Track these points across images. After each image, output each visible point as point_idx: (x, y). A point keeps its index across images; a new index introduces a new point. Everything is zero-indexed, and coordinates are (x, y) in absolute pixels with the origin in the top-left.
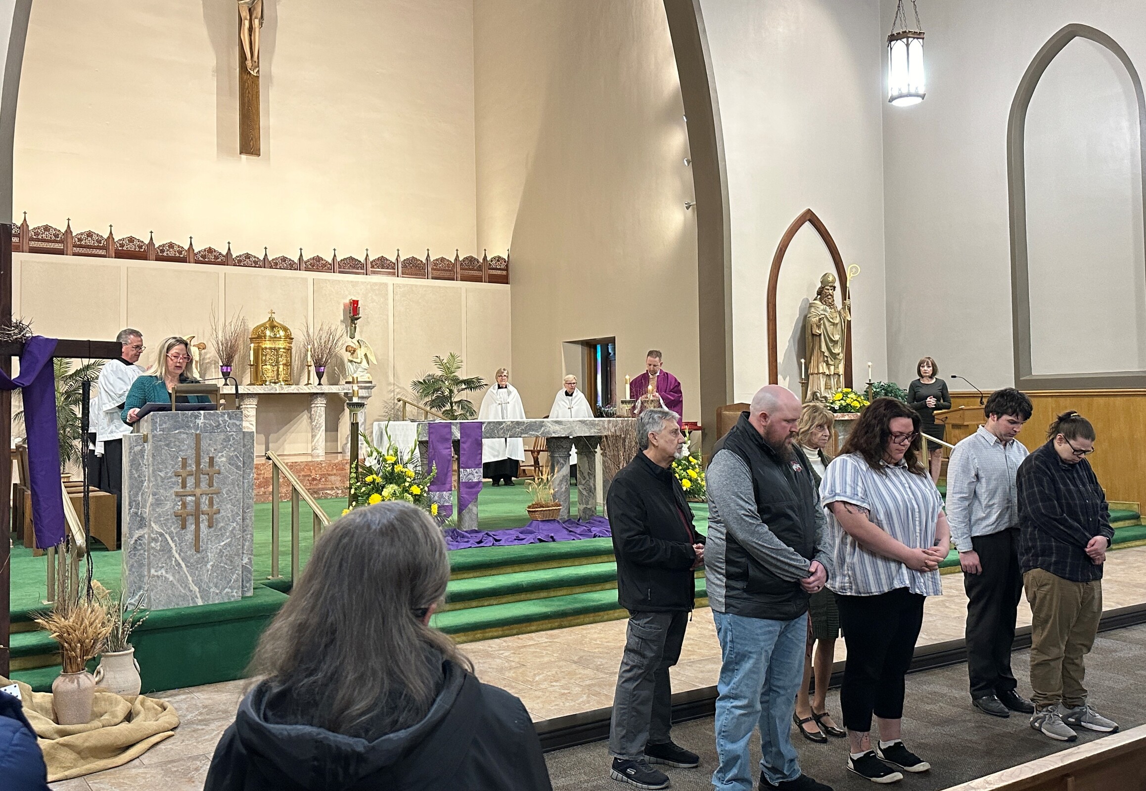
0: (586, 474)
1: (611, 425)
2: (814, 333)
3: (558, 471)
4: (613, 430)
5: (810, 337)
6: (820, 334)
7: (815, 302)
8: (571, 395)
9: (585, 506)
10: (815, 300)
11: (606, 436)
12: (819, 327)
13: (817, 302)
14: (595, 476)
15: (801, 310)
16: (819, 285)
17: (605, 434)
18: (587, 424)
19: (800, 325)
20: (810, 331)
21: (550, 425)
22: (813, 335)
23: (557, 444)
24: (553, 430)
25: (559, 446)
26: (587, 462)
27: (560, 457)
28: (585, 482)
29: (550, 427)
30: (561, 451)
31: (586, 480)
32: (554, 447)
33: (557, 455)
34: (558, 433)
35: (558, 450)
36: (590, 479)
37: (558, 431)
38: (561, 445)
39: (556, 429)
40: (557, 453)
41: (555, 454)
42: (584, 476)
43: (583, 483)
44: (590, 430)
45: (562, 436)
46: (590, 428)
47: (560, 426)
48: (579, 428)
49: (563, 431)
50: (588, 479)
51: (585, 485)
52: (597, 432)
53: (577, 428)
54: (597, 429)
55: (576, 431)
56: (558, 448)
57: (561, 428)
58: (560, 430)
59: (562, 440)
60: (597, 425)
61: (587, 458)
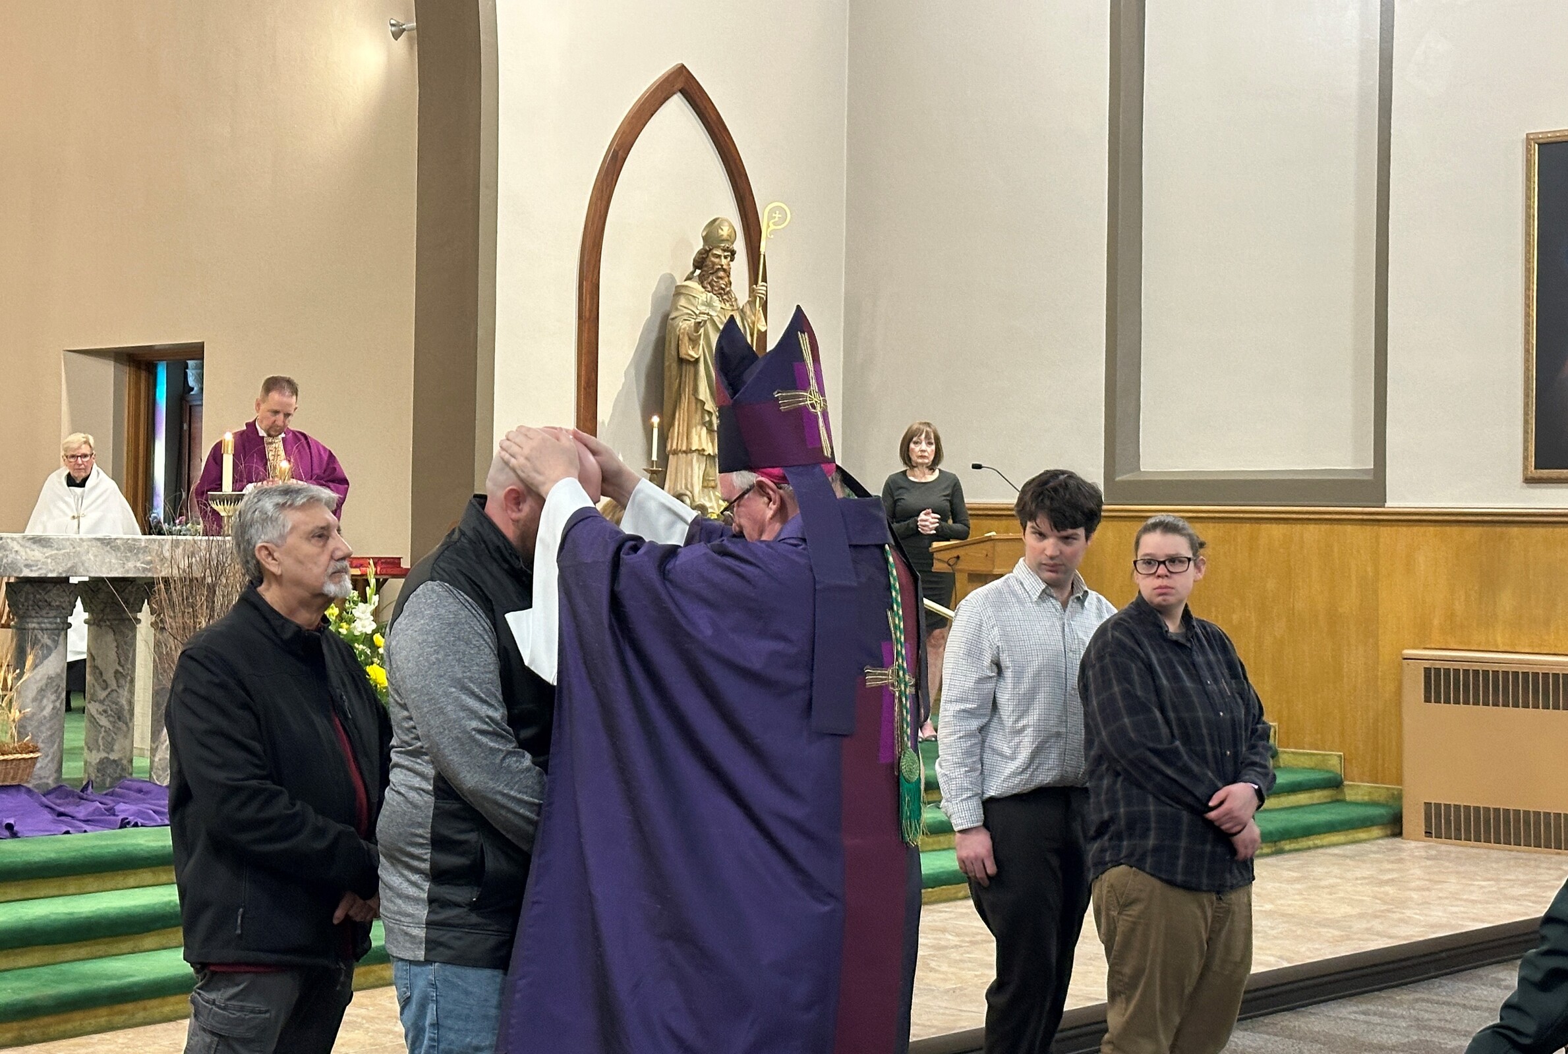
0: (109, 676)
1: (180, 550)
2: (683, 355)
3: (35, 666)
4: (184, 564)
5: (674, 365)
6: (697, 361)
7: (688, 283)
8: (82, 484)
9: (104, 755)
10: (689, 278)
11: (166, 581)
12: (694, 342)
13: (694, 285)
14: (132, 681)
15: (657, 301)
16: (699, 245)
17: (163, 574)
18: (116, 548)
19: (654, 336)
20: (674, 353)
21: (17, 547)
22: (681, 361)
23: (35, 596)
24: (26, 560)
25: (40, 603)
26: (115, 644)
27: (42, 629)
28: (107, 696)
29: (17, 551)
30: (46, 616)
31: (109, 690)
32: (26, 604)
33: (33, 625)
34: (40, 569)
35: (37, 613)
36: (118, 687)
37: (39, 563)
38: (46, 601)
39: (33, 558)
40: (35, 620)
41: (28, 623)
42: (104, 681)
43: (102, 698)
44: (124, 564)
45: (50, 575)
46: (126, 556)
47: (45, 550)
48: (96, 556)
49: (53, 564)
50: (114, 686)
51: (106, 703)
52: (143, 567)
53: (91, 556)
54: (142, 560)
55: (86, 565)
56: (36, 607)
57: (46, 555)
58: (43, 560)
59: (50, 586)
60: (145, 552)
61: (114, 635)
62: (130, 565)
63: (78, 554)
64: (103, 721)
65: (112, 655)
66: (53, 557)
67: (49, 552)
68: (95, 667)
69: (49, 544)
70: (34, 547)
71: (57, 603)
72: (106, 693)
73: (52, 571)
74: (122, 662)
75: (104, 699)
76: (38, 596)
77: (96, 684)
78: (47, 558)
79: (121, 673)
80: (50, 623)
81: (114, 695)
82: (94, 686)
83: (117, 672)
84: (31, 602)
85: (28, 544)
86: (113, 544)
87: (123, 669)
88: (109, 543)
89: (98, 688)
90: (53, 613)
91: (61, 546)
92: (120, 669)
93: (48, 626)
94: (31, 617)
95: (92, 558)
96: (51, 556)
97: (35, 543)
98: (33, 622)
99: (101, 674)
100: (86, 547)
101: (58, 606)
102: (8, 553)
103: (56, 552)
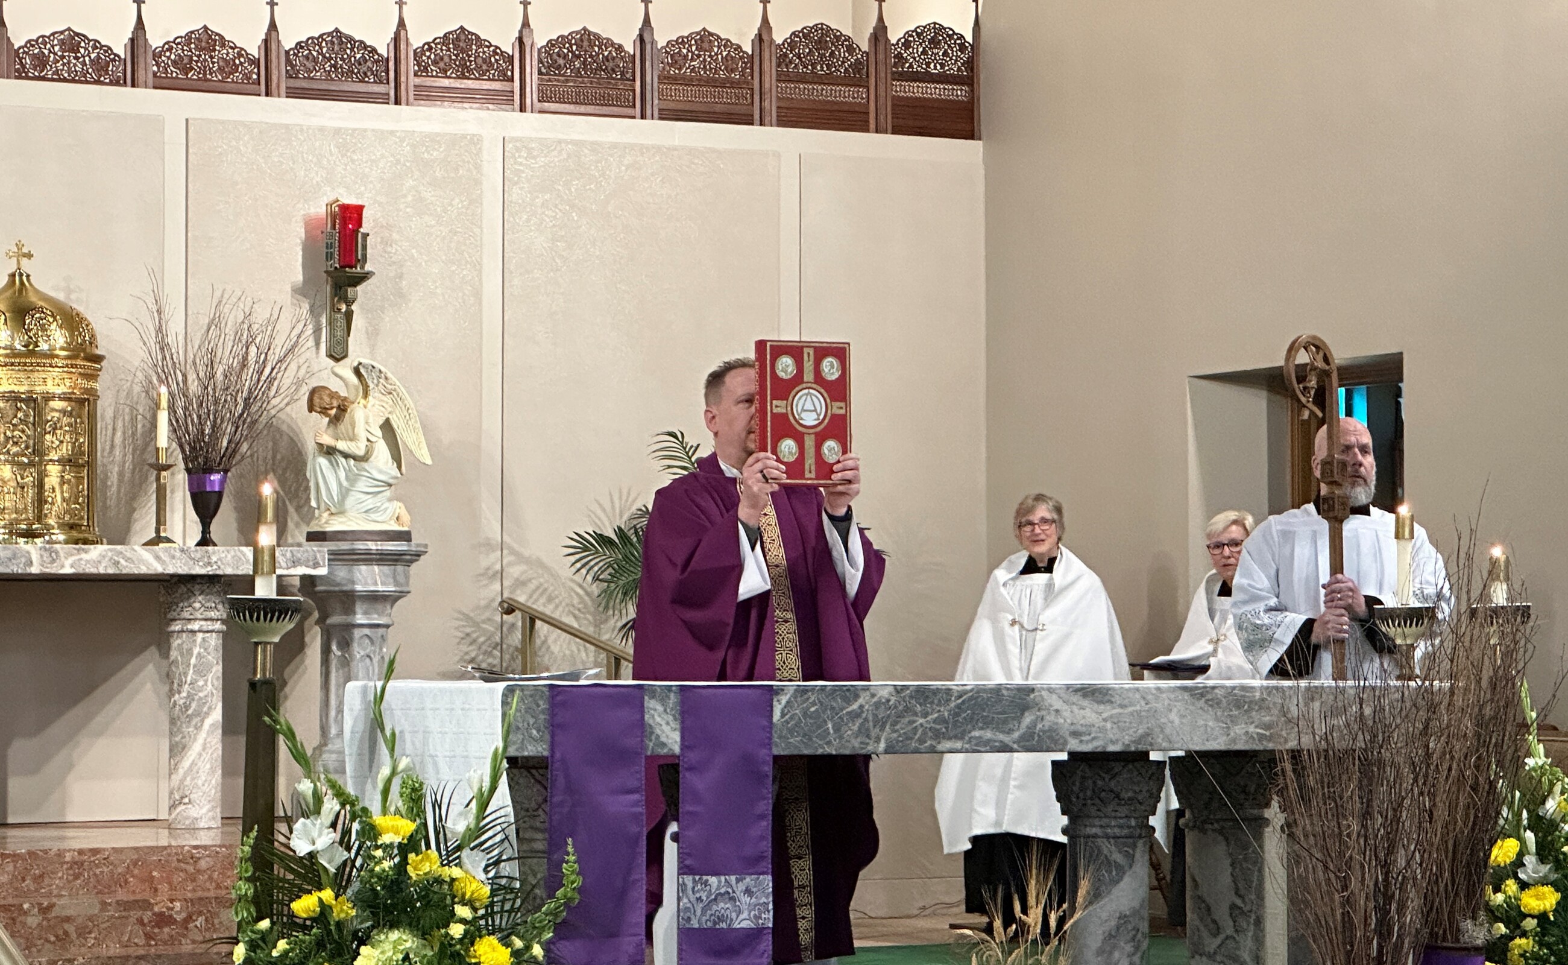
0: (1222, 913)
1: (1317, 705)
3: (1096, 895)
4: (1321, 728)
11: (1295, 755)
14: (1259, 922)
17: (1292, 744)
18: (1214, 703)
21: (1058, 704)
23: (1094, 783)
24: (1072, 724)
25: (1103, 794)
26: (1228, 862)
27: (1107, 837)
28: (1219, 946)
29: (1057, 711)
30: (1113, 814)
31: (1222, 937)
32: (1081, 795)
33: (1094, 830)
34: (1094, 739)
35: (1099, 810)
36: (1236, 931)
37: (1093, 729)
38: (1112, 791)
39: (1082, 722)
40: (1097, 822)
41: (1086, 826)
42: (1214, 922)
43: (1212, 951)
44: (1228, 728)
45: (1111, 748)
46: (1231, 716)
47: (1102, 707)
48: (1183, 716)
49: (1115, 731)
50: (1230, 931)
51: (1219, 958)
52: (1258, 734)
53: (1174, 716)
54: (1256, 723)
55: (1168, 731)
56: (1097, 801)
57: (1105, 715)
58: (1102, 724)
59: (1117, 767)
60: (1261, 708)
61: (1228, 844)
62: (1238, 730)
63: (1153, 712)
66: (1116, 721)
67: (1108, 711)
68: (1200, 899)
69: (1107, 698)
70: (1085, 703)
71: (1130, 794)
72: (1218, 941)
73: (1113, 742)
74: (1242, 892)
75: (1215, 953)
76: (1100, 783)
77: (1202, 928)
78: (1105, 720)
80: (1121, 827)
81: (1230, 944)
82: (1198, 930)
83: (1233, 907)
84: (1089, 793)
85: (1075, 698)
86: (1209, 697)
87: (1244, 901)
88: (1202, 695)
89: (1205, 934)
90: (1124, 811)
91: (1126, 702)
92: (1239, 902)
93: (1117, 831)
94: (1089, 817)
95: (1177, 721)
96: (1111, 717)
97: (1085, 696)
98: (1094, 826)
99: (1209, 909)
100: (1166, 702)
101: (1130, 799)
102: (1043, 713)
103: (1118, 710)
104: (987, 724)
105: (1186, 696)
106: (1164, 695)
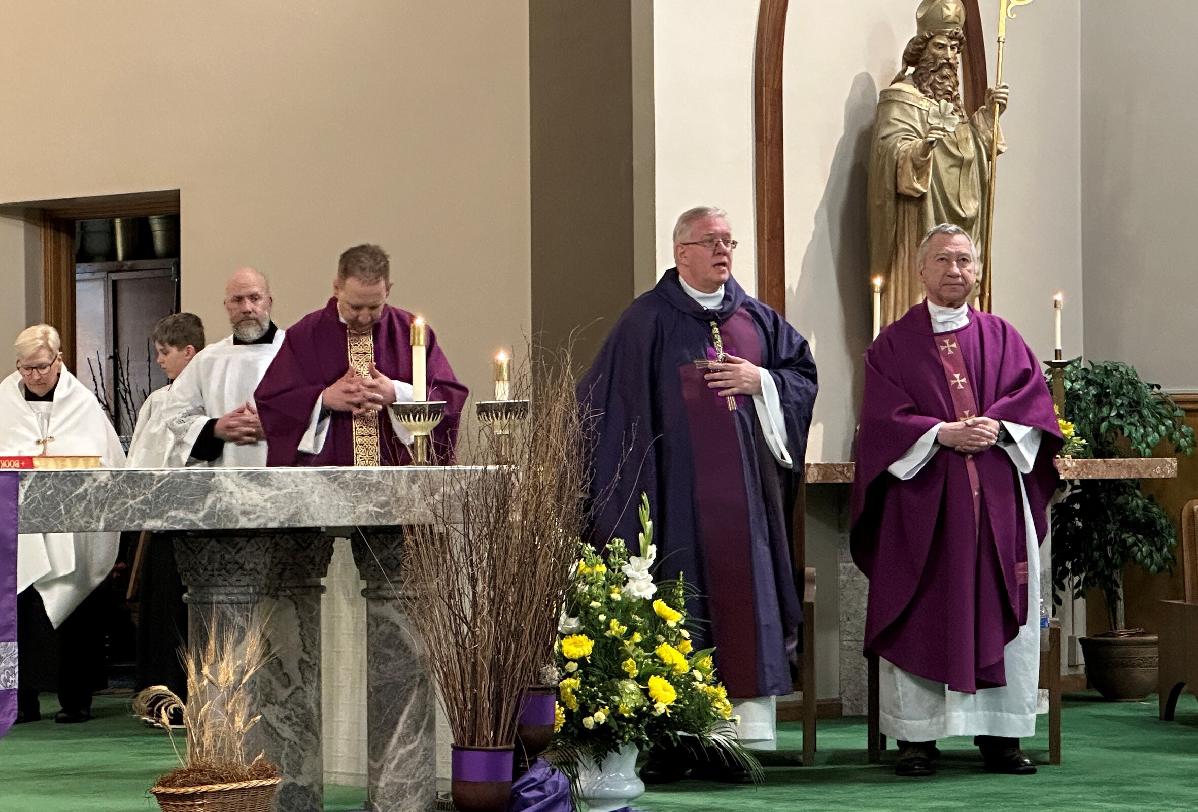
0: (292, 668)
2: (903, 188)
5: (890, 204)
6: (923, 197)
7: (897, 86)
9: (290, 780)
10: (900, 79)
12: (920, 170)
13: (908, 88)
20: (890, 186)
22: (900, 198)
23: (222, 557)
24: (242, 504)
25: (229, 566)
26: (298, 622)
27: (232, 603)
28: (289, 696)
29: (231, 493)
30: (238, 584)
31: (292, 687)
32: (209, 568)
33: (221, 598)
34: (259, 517)
35: (225, 580)
36: (304, 682)
37: (258, 509)
38: (238, 563)
39: (250, 503)
40: (222, 590)
41: (212, 594)
42: (285, 674)
43: (283, 700)
44: (354, 507)
46: (356, 497)
47: (264, 489)
48: (322, 497)
49: (274, 510)
50: (298, 682)
51: (289, 706)
52: (376, 512)
53: (315, 497)
54: (375, 501)
55: (311, 509)
56: (223, 572)
57: (266, 497)
58: (263, 504)
59: (242, 542)
60: (377, 489)
61: (297, 609)
62: (361, 508)
63: (301, 494)
64: (287, 732)
65: (295, 638)
66: (274, 500)
67: (269, 493)
69: (268, 481)
70: (252, 486)
71: (252, 566)
72: (289, 691)
73: (272, 520)
74: (308, 649)
75: (286, 701)
76: (227, 556)
77: (273, 679)
78: (266, 501)
79: (307, 662)
81: (300, 694)
82: (270, 682)
83: (302, 661)
84: (216, 566)
85: (244, 482)
86: (341, 480)
87: (310, 658)
88: (336, 479)
89: (276, 684)
90: (246, 580)
91: (281, 485)
92: (306, 657)
93: (242, 598)
94: (217, 586)
95: (317, 500)
96: (271, 498)
97: (251, 480)
98: (221, 594)
99: (280, 664)
100: (311, 484)
102: (222, 495)
103: (276, 492)
104: (181, 504)
105: (325, 478)
106: (309, 479)
